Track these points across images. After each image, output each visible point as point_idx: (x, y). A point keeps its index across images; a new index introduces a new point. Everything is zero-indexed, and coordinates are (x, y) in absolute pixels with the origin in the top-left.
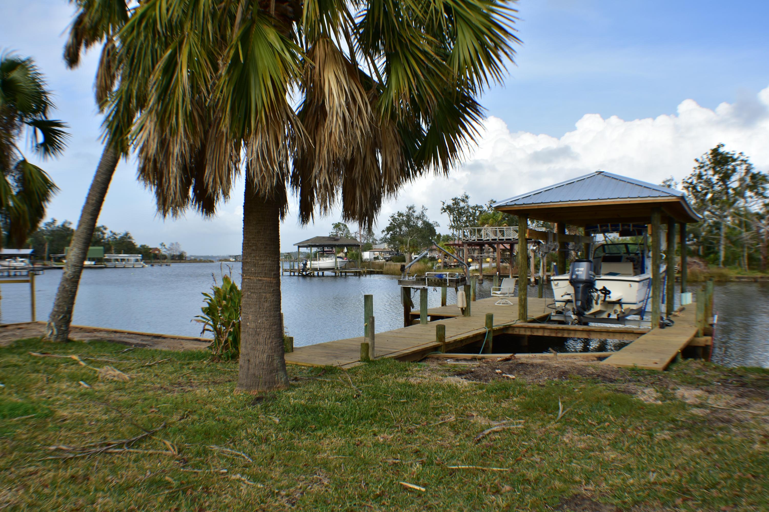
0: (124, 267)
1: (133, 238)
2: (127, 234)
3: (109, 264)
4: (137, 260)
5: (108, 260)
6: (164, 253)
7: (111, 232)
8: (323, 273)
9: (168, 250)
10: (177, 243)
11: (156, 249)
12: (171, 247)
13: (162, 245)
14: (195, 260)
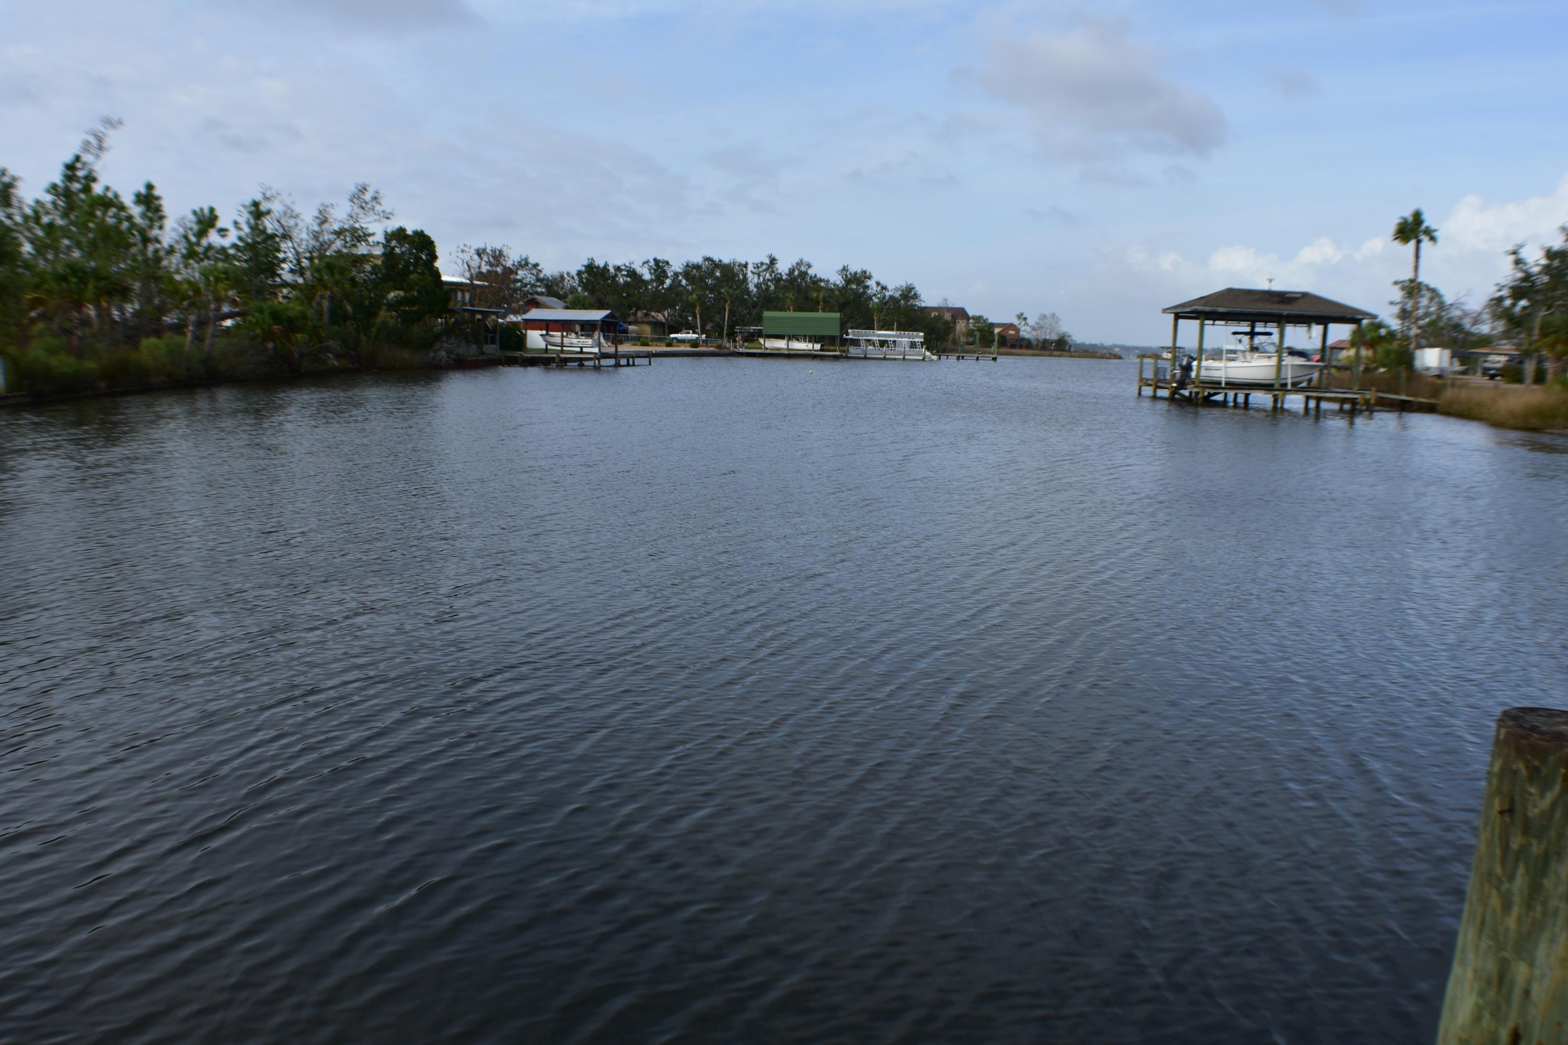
0: (885, 359)
1: (922, 297)
2: (910, 289)
3: (853, 351)
4: (913, 345)
5: (855, 343)
6: (1027, 336)
7: (878, 284)
8: (1247, 396)
9: (1034, 329)
10: (1053, 315)
11: (1011, 326)
12: (1042, 323)
13: (1020, 316)
14: (1090, 352)
